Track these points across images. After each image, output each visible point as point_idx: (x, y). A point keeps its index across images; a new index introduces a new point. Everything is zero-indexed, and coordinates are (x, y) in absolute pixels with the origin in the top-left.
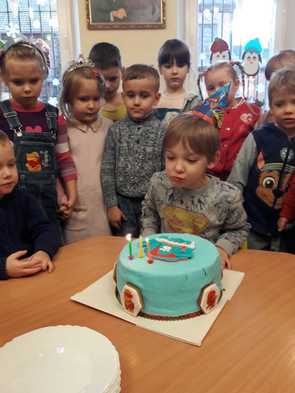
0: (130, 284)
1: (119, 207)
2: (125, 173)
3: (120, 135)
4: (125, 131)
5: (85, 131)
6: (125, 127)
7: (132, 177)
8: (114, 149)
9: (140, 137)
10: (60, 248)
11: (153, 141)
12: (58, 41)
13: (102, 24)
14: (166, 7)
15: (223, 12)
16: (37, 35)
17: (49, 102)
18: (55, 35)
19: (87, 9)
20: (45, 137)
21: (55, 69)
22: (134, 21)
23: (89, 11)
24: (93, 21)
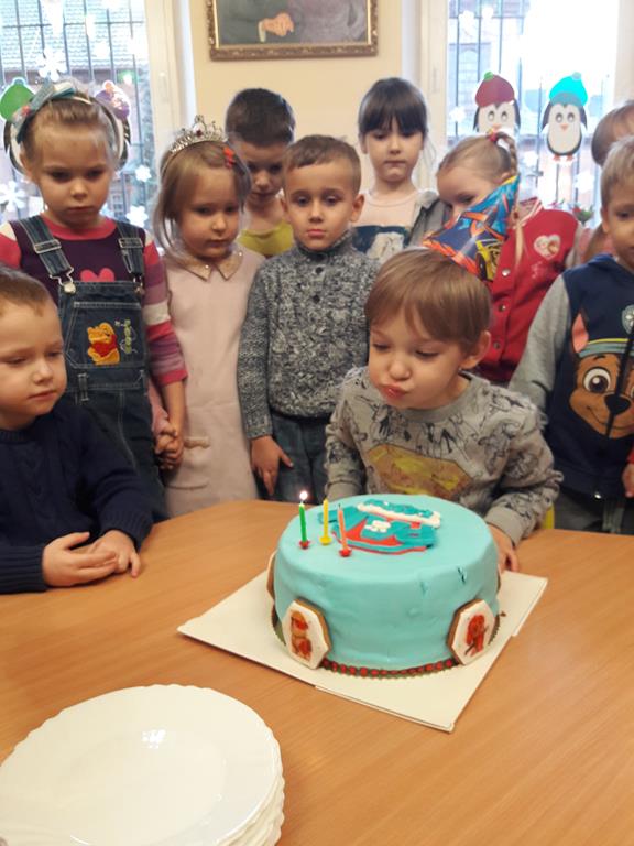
0: (302, 600)
1: (274, 437)
2: (287, 364)
3: (279, 285)
4: (290, 275)
5: (206, 277)
6: (289, 269)
7: (301, 374)
8: (266, 315)
9: (321, 289)
10: (155, 526)
11: (349, 296)
12: (147, 85)
13: (242, 47)
14: (377, 9)
15: (501, 18)
16: (102, 75)
17: (128, 216)
18: (141, 72)
19: (210, 16)
20: (123, 291)
21: (141, 146)
22: (310, 41)
23: (212, 20)
24: (223, 41)
